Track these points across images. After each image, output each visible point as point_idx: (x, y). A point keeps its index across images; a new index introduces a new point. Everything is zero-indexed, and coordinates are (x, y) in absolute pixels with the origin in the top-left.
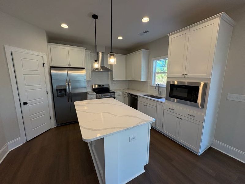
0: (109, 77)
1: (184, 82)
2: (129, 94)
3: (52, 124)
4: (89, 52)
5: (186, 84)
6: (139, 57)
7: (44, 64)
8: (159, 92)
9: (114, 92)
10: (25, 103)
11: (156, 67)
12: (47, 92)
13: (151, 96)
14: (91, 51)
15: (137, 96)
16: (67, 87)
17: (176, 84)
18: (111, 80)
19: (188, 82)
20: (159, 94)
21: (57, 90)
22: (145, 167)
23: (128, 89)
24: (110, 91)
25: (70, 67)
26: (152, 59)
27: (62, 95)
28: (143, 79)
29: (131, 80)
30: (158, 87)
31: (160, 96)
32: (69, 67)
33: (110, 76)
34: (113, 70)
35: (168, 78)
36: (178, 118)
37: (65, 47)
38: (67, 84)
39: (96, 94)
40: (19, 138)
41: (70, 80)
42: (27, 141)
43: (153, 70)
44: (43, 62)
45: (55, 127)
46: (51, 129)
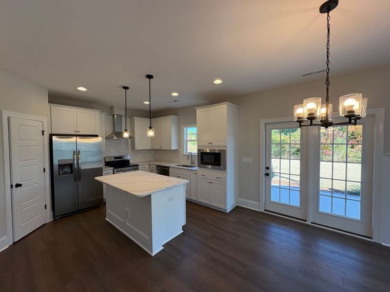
0: (128, 146)
1: (215, 150)
2: (158, 166)
3: (46, 217)
4: (103, 115)
5: (217, 152)
6: (168, 123)
7: (43, 131)
8: (192, 161)
9: (138, 165)
10: (18, 185)
11: (187, 134)
12: (44, 169)
13: (184, 166)
14: (105, 113)
15: (168, 167)
16: (75, 161)
17: (208, 151)
18: (131, 150)
19: (218, 150)
20: (192, 163)
21: (59, 166)
22: (184, 228)
23: (155, 160)
24: (131, 165)
25: (78, 134)
26: (183, 126)
27: (66, 173)
28: (174, 147)
29: (159, 148)
30: (190, 156)
31: (193, 165)
32: (76, 134)
33: (130, 144)
34: (136, 137)
35: (198, 146)
36: (209, 182)
37: (72, 110)
38: (75, 156)
39: (113, 169)
40: (5, 237)
41: (79, 152)
42: (14, 243)
43: (184, 137)
44: (43, 128)
45: (51, 220)
46: (45, 224)
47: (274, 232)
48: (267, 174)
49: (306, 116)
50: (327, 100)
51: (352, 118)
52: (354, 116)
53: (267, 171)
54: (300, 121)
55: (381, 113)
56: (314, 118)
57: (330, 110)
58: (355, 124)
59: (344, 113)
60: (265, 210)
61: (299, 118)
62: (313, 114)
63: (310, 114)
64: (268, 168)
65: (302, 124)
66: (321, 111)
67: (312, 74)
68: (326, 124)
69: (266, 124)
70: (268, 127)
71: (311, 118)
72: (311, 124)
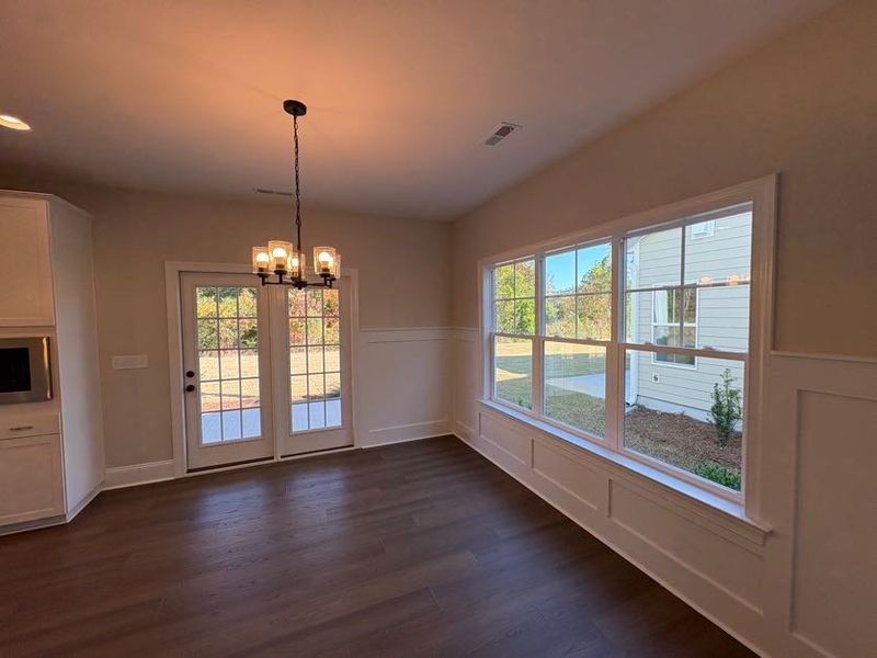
47: (216, 504)
48: (190, 389)
49: (273, 268)
50: (299, 248)
51: (327, 279)
52: (329, 275)
53: (190, 382)
54: (263, 274)
55: (354, 273)
56: (284, 273)
57: (303, 263)
58: (330, 287)
59: (319, 270)
60: (189, 471)
61: (261, 269)
62: (281, 266)
63: (278, 266)
64: (190, 374)
65: (266, 280)
66: (293, 264)
67: (271, 192)
68: (299, 283)
69: (180, 272)
70: (187, 279)
71: (281, 272)
72: (281, 282)
